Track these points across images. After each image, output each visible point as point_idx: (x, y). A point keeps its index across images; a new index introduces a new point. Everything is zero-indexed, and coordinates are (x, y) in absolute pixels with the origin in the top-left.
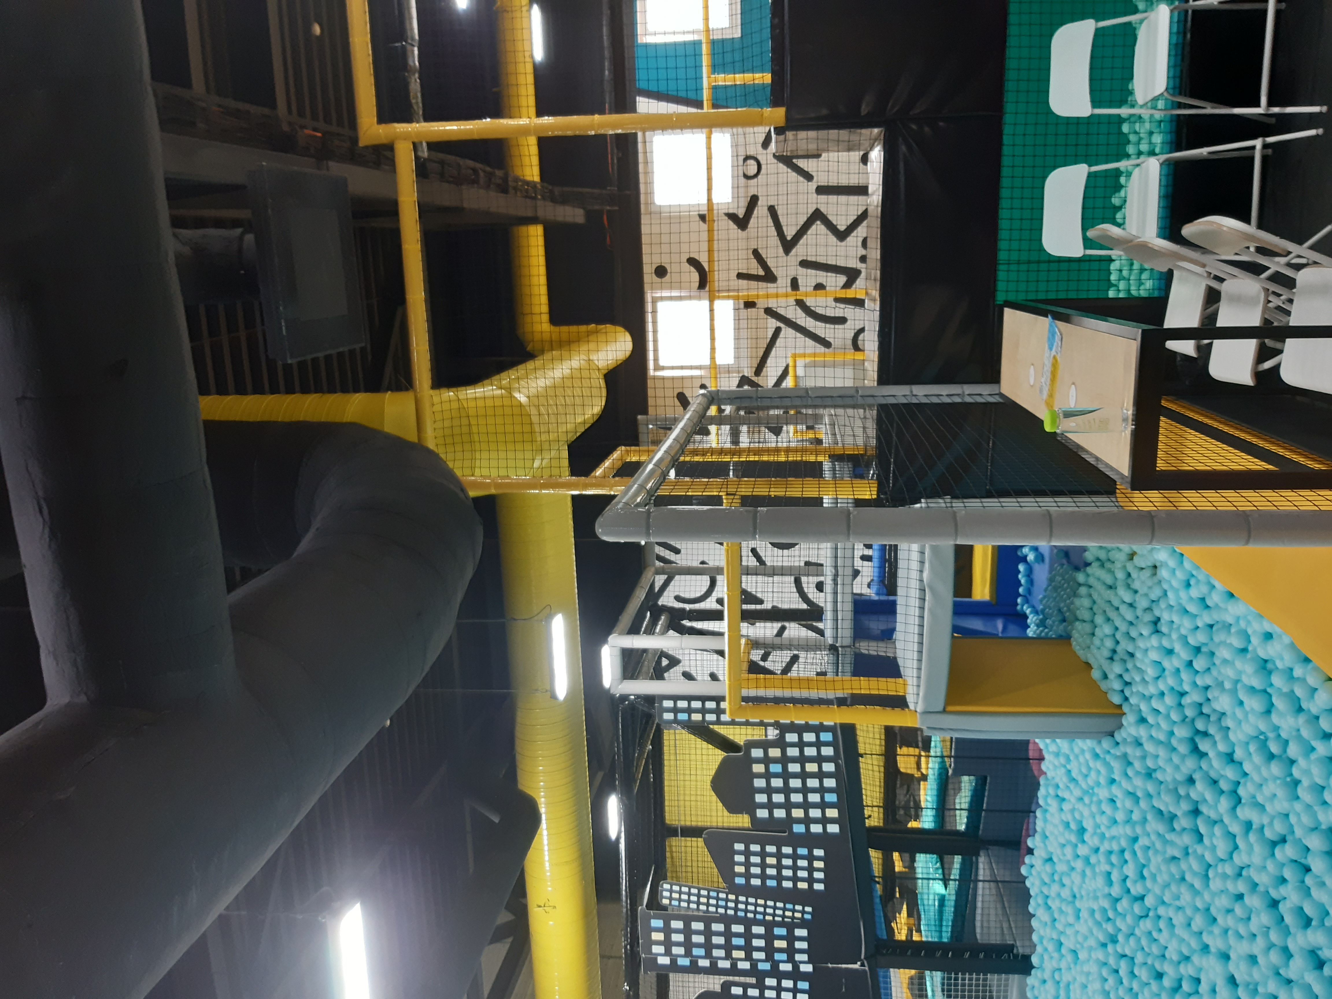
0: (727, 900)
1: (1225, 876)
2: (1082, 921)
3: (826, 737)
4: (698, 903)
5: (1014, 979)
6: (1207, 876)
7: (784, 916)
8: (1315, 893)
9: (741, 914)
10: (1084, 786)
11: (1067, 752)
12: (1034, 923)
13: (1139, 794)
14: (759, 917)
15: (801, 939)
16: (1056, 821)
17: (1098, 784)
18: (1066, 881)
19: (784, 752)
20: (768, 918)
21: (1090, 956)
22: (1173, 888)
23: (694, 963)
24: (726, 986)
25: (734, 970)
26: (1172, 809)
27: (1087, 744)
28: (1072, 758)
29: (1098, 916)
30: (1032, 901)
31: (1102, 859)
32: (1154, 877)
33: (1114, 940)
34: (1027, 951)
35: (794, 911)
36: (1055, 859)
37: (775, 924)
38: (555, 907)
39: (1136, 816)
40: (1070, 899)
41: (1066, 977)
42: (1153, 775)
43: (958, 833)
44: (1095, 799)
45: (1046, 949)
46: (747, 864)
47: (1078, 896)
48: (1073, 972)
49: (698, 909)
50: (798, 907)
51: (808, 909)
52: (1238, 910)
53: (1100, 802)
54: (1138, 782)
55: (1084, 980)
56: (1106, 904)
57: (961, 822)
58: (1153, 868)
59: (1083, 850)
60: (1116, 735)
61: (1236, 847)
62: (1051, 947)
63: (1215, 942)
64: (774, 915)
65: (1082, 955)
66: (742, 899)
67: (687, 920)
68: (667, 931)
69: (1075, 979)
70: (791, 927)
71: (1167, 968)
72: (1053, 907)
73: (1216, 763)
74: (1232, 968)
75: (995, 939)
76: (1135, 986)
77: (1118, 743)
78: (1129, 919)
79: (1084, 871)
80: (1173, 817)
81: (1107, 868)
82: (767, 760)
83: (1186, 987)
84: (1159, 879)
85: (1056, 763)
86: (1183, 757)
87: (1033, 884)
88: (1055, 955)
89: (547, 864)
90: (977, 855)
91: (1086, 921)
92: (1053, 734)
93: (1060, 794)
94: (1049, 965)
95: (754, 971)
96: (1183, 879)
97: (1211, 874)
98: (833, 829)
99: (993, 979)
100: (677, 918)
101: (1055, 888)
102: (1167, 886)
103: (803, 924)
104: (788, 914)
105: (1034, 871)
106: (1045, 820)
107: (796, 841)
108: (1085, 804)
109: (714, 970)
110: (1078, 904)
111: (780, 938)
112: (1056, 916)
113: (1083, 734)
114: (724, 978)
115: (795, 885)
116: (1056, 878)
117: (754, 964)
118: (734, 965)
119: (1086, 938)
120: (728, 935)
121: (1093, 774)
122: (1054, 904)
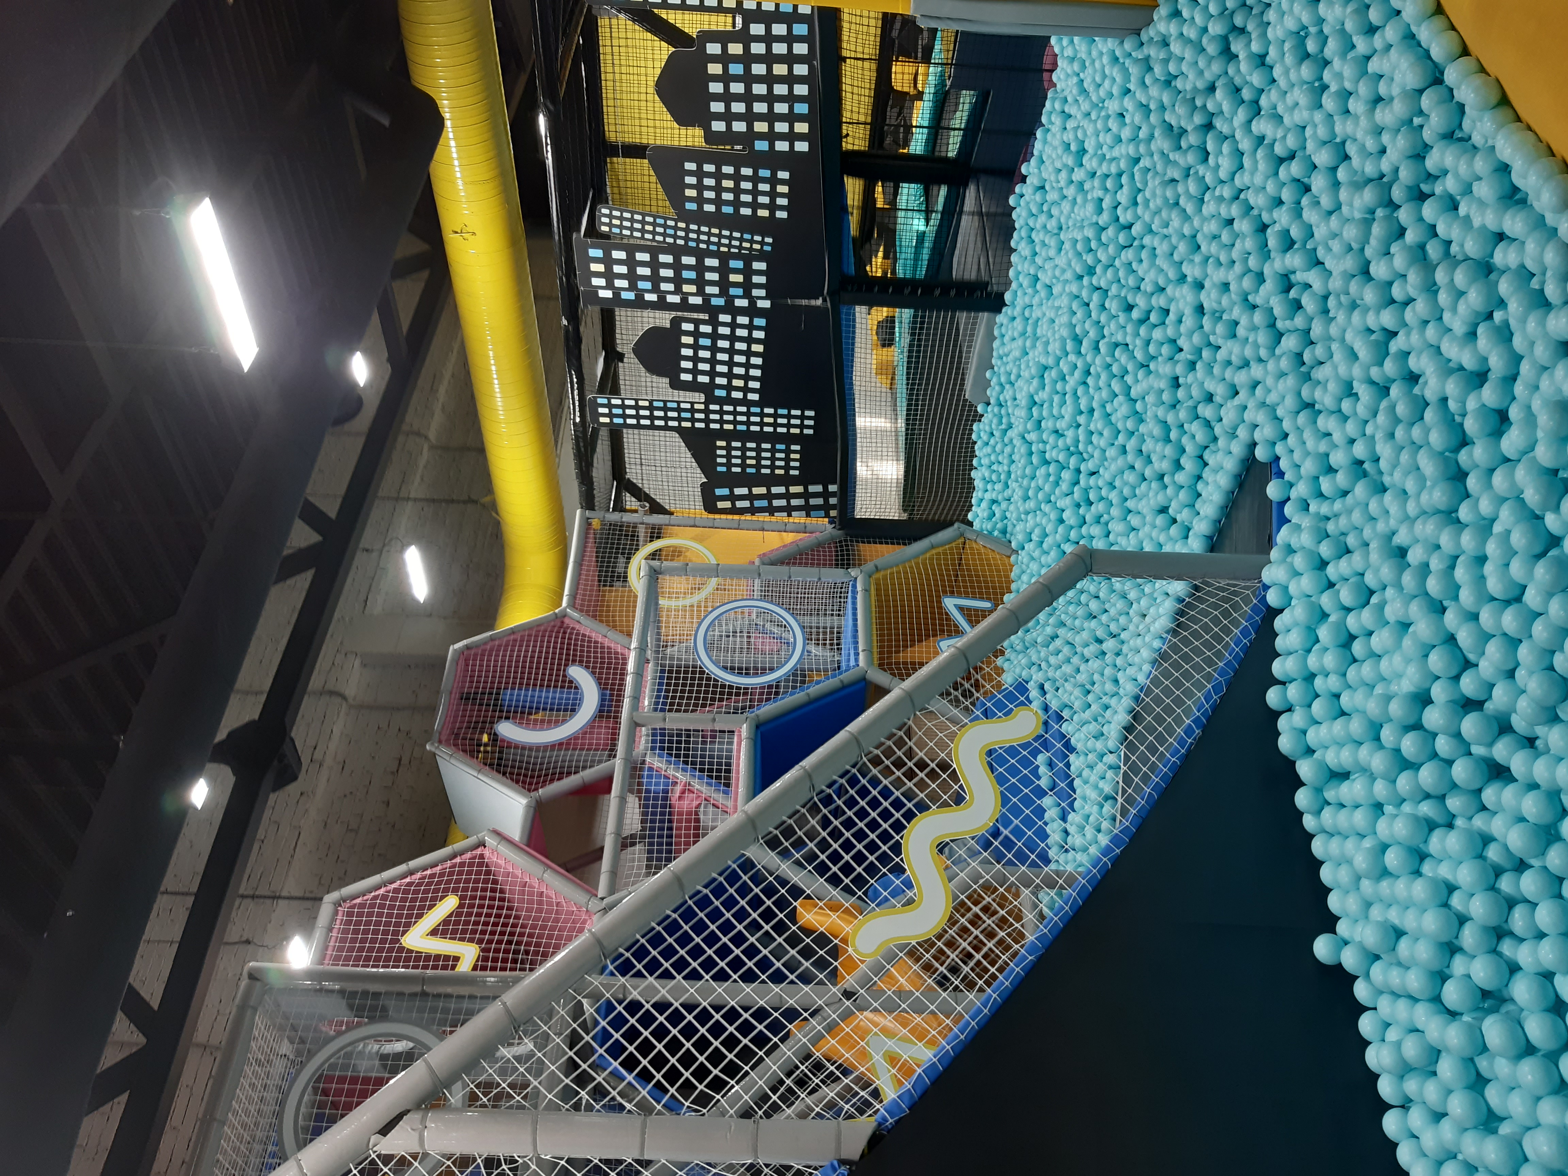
0: (676, 228)
1: (1221, 199)
2: (1063, 253)
3: (801, 29)
4: (643, 231)
5: (984, 316)
6: (1202, 199)
7: (740, 247)
8: (1306, 214)
9: (692, 244)
10: (1094, 99)
11: (1084, 57)
12: (1014, 258)
13: (1152, 106)
14: (713, 248)
15: (759, 273)
16: (1056, 143)
17: (1111, 95)
18: (1055, 211)
19: (747, 48)
20: (723, 249)
21: (1064, 290)
22: (1164, 214)
23: (640, 296)
24: (676, 322)
25: (684, 305)
26: (1183, 124)
27: (1105, 45)
28: (1087, 64)
29: (1079, 247)
30: (1015, 235)
31: (1096, 182)
32: (1147, 202)
33: (1091, 271)
34: (1001, 288)
35: (752, 241)
36: (1047, 188)
37: (730, 256)
38: (474, 234)
39: (1142, 134)
40: (1056, 231)
41: (1036, 313)
42: (1173, 84)
43: (946, 159)
44: (1103, 114)
45: (1021, 285)
46: (700, 187)
47: (1064, 227)
48: (1044, 308)
49: (643, 238)
50: (758, 238)
51: (769, 240)
52: (1225, 237)
53: (1108, 117)
54: (1154, 91)
55: (1053, 315)
56: (1090, 233)
57: (953, 146)
58: (1148, 194)
59: (1079, 175)
60: (1142, 33)
61: (1241, 167)
62: (1025, 283)
63: (1191, 271)
64: (729, 246)
65: (1056, 290)
66: (694, 227)
67: (631, 250)
68: (608, 261)
69: (1044, 314)
70: (748, 260)
71: (1140, 301)
72: (1036, 240)
73: (1244, 67)
74: (1203, 296)
75: (971, 275)
76: (1103, 319)
77: (1142, 44)
78: (1111, 249)
79: (1075, 199)
80: (1183, 132)
81: (1100, 193)
82: (725, 59)
83: (1153, 318)
84: (1151, 205)
85: (1069, 71)
86: (1211, 59)
87: (1019, 216)
88: (1030, 291)
89: (460, 182)
90: (966, 186)
91: (1067, 253)
92: (1071, 29)
93: (1066, 110)
94: (1020, 302)
95: (706, 307)
96: (1177, 204)
97: (1207, 197)
98: (802, 147)
99: (962, 317)
100: (619, 248)
101: (1042, 219)
102: (1158, 212)
103: (761, 256)
104: (746, 245)
105: (1022, 202)
106: (1045, 142)
107: (757, 160)
108: (1091, 120)
109: (662, 305)
110: (1062, 236)
111: (736, 271)
112: (1037, 250)
113: (1106, 31)
114: (674, 314)
115: (754, 212)
116: (1045, 208)
117: (707, 298)
118: (684, 300)
119: (1063, 271)
120: (677, 267)
121: (1107, 83)
122: (1037, 237)
